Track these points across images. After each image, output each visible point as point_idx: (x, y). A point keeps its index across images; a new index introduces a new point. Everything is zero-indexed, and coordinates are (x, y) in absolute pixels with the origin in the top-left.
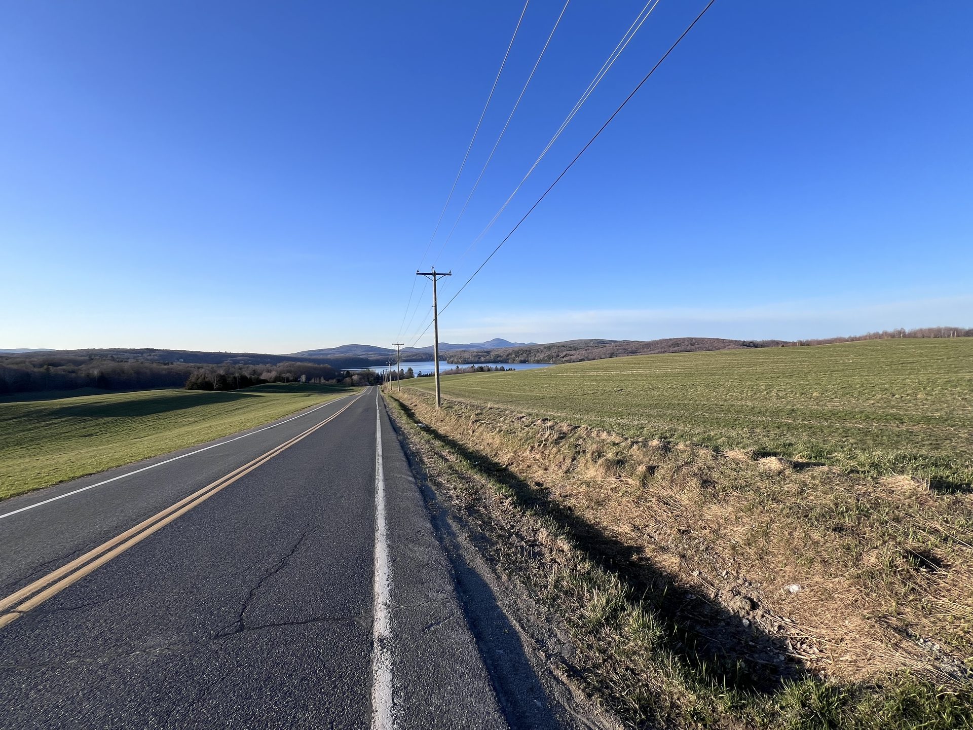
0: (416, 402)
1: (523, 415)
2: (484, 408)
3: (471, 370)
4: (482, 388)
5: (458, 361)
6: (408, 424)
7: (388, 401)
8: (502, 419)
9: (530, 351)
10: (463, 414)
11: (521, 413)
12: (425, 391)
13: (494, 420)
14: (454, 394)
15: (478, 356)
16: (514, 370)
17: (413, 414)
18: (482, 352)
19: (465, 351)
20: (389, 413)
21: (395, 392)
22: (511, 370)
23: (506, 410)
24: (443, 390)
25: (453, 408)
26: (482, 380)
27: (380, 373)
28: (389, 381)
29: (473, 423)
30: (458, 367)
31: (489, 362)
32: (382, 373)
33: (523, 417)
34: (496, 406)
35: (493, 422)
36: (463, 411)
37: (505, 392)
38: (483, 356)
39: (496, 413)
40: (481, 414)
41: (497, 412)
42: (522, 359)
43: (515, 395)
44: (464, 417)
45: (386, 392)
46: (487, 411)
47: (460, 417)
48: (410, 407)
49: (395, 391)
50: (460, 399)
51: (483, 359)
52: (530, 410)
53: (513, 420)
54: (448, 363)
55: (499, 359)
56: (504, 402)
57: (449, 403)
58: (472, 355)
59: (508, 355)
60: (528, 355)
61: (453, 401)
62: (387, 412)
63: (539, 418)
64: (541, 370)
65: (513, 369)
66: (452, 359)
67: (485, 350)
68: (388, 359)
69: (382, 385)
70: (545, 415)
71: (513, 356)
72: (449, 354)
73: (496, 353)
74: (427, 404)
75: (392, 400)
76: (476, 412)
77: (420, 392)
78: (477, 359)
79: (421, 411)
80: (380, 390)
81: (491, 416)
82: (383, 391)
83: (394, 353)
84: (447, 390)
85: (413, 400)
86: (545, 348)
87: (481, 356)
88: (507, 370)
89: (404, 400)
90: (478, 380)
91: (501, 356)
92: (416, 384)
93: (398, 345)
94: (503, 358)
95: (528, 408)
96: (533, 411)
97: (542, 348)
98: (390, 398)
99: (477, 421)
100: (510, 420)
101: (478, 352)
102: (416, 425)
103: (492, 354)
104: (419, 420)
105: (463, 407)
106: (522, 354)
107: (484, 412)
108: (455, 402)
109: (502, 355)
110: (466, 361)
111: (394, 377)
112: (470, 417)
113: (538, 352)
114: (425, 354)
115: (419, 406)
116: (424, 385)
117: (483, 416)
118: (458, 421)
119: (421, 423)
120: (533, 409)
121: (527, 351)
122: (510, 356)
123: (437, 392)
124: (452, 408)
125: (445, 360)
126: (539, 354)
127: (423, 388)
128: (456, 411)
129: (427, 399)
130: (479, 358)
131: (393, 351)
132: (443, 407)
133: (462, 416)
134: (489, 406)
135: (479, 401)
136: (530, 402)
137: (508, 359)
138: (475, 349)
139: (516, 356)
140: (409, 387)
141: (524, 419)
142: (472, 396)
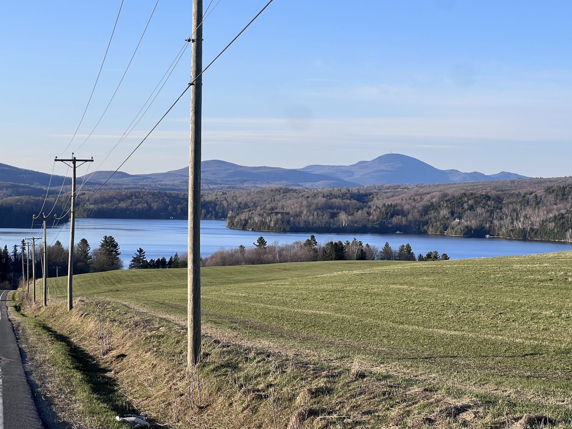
0: (123, 345)
1: (466, 401)
2: (340, 374)
3: (305, 252)
4: (336, 311)
5: (263, 223)
6: (92, 413)
7: (32, 339)
8: (394, 412)
9: (499, 200)
10: (271, 390)
11: (460, 394)
12: (153, 313)
13: (369, 413)
14: (244, 324)
15: (331, 207)
16: (446, 257)
17: (112, 382)
18: (343, 196)
19: (287, 191)
20: (34, 377)
21: (57, 313)
22: (436, 258)
23: (410, 382)
24: (212, 311)
25: (240, 370)
26: (339, 286)
27: (10, 251)
28: (39, 275)
29: (302, 418)
30: (262, 241)
31: (363, 230)
32: (19, 250)
33: (464, 409)
34: (380, 369)
35: (364, 418)
36: (270, 379)
37: (410, 328)
38: (345, 209)
39: (378, 391)
40: (329, 391)
41: (380, 387)
42: (474, 223)
43: (442, 337)
44: (271, 399)
45: (28, 310)
46: (348, 384)
47: (260, 397)
48: (104, 361)
49: (55, 309)
50: (264, 343)
51: (343, 218)
52: (489, 389)
53: (432, 416)
54: (232, 226)
55: (395, 220)
56: (405, 358)
57: (229, 352)
58: (309, 206)
59: (426, 210)
60: (492, 212)
61: (240, 346)
62: (27, 374)
63: (518, 415)
64: (533, 260)
65: (440, 254)
66: (243, 216)
67: (354, 190)
68: (38, 204)
69: (15, 288)
70: (539, 406)
71: (444, 212)
72: (235, 198)
73: (389, 202)
74: (158, 353)
75: (45, 336)
76: (314, 387)
77: (138, 313)
78: (326, 217)
79: (136, 377)
80: (10, 305)
81: (360, 399)
82: (18, 309)
83: (61, 188)
84: (224, 312)
85: (115, 340)
86: (549, 190)
87: (340, 208)
88: (421, 259)
89: (84, 339)
90: (325, 286)
91: (402, 213)
92: (126, 289)
93: (74, 161)
94: (410, 217)
95: (482, 382)
96: (499, 392)
97: (540, 192)
98: (39, 330)
99: (313, 413)
100: (423, 415)
101: (330, 196)
102: (117, 418)
103: (378, 202)
104: (129, 403)
105: (272, 368)
106: (471, 208)
107: (339, 386)
108: (249, 350)
109: (406, 207)
110: (288, 222)
111: (55, 264)
112: (292, 399)
113: (525, 202)
114: (158, 195)
115: (131, 359)
116: (151, 294)
117: (335, 399)
118: (255, 410)
119: (135, 412)
120: (499, 384)
121: (488, 197)
122: (432, 214)
123: (190, 316)
124: (235, 367)
125: (220, 216)
126: (529, 211)
127: (147, 302)
128: (247, 379)
129: (159, 337)
130: (334, 215)
131: (58, 180)
132: (209, 364)
133: (266, 397)
134: (356, 367)
135: (324, 353)
136: (491, 363)
137: (426, 223)
138: (321, 186)
139: (452, 213)
140: (101, 298)
141: (468, 416)
142: (304, 334)
